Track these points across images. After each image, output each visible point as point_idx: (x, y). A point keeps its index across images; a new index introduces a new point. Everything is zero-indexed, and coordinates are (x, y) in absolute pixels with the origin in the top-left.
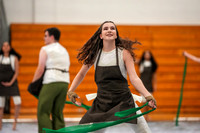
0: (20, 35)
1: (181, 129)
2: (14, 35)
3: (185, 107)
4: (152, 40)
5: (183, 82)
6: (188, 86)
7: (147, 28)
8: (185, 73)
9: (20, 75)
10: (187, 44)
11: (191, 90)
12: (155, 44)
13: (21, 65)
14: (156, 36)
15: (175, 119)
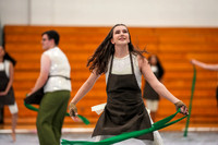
0: (15, 38)
1: (190, 140)
2: (8, 38)
3: (194, 116)
4: (158, 43)
5: (193, 89)
6: (198, 93)
7: (154, 30)
8: (194, 80)
9: (15, 81)
10: (197, 48)
11: (201, 97)
12: (162, 48)
13: (16, 71)
14: (162, 39)
15: (184, 129)
